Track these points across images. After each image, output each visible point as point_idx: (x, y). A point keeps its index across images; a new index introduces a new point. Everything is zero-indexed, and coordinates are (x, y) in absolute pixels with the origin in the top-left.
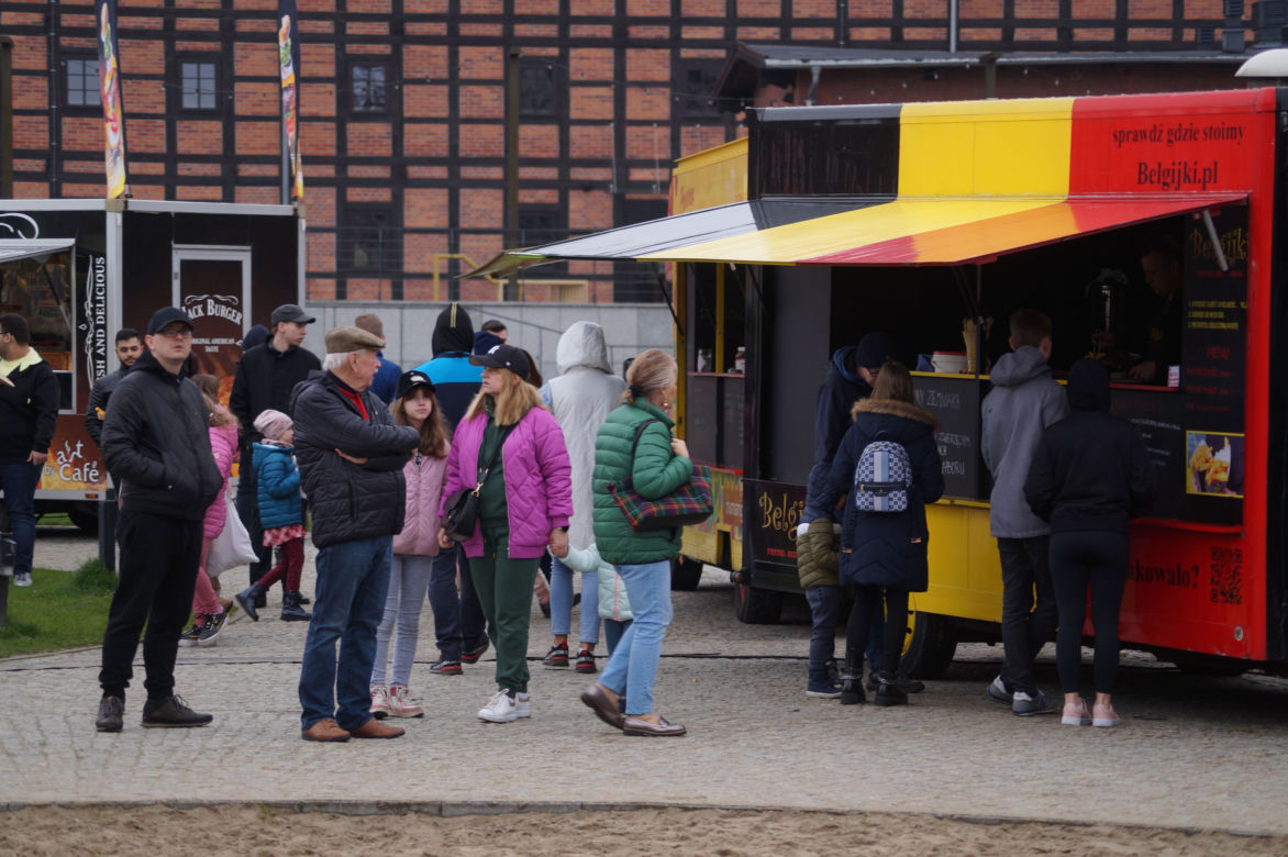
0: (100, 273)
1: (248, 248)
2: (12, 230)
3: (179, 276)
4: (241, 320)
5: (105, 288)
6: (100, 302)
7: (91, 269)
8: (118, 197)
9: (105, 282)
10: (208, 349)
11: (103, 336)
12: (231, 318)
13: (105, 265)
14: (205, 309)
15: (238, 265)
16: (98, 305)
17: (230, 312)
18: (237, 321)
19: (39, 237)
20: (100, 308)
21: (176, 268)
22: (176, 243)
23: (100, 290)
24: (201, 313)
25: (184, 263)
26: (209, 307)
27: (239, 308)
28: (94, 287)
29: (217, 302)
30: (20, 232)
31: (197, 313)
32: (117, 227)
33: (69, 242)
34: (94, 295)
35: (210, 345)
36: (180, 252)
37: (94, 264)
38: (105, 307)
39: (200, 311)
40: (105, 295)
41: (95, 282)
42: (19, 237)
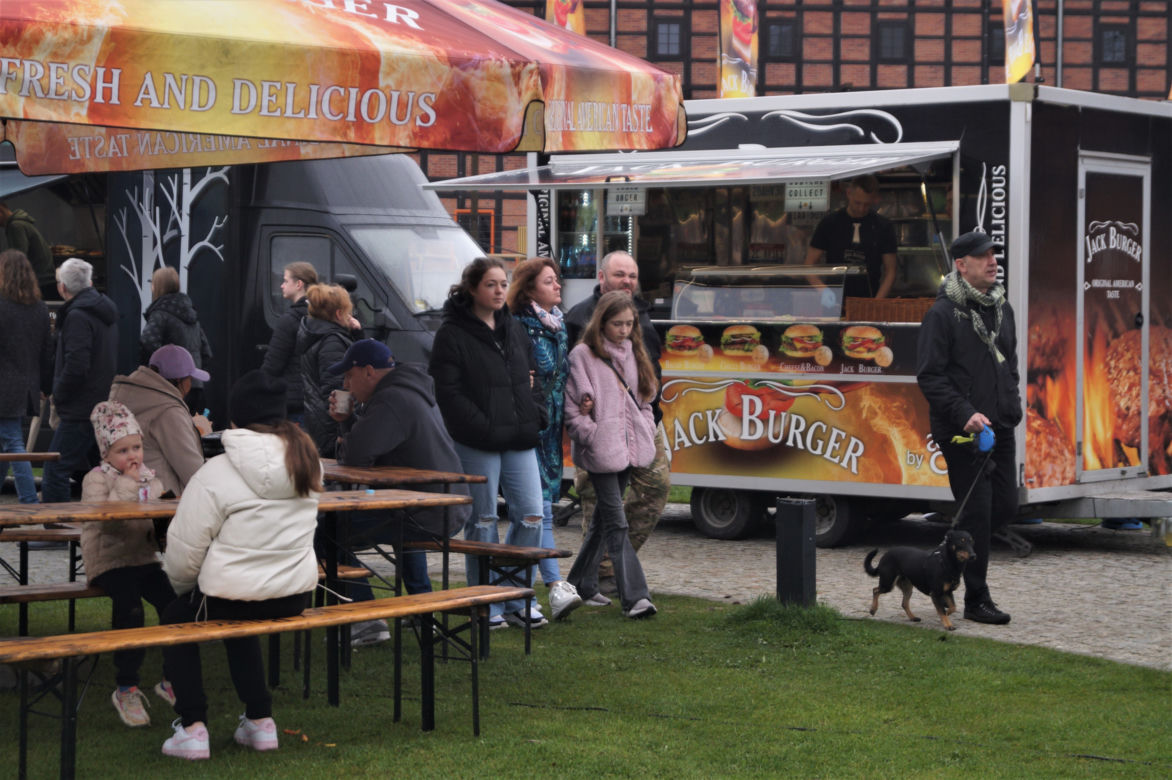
0: (998, 187)
1: (1148, 159)
2: (862, 132)
3: (1084, 194)
4: (1141, 255)
5: (1007, 207)
6: (998, 227)
7: (984, 181)
8: (1023, 80)
9: (1006, 200)
10: (1111, 295)
11: (1002, 274)
12: (1130, 252)
13: (1007, 176)
14: (1107, 240)
15: (1138, 180)
16: (994, 232)
17: (1131, 245)
18: (1137, 257)
19: (903, 141)
20: (998, 236)
21: (1082, 184)
22: (1082, 148)
23: (998, 211)
24: (1104, 247)
25: (1090, 177)
26: (1112, 237)
27: (1139, 240)
28: (989, 208)
29: (1120, 231)
30: (873, 136)
31: (1100, 245)
32: (1026, 122)
33: (951, 146)
34: (988, 218)
35: (1112, 289)
36: (1086, 161)
37: (989, 175)
38: (1007, 234)
39: (1103, 242)
40: (1006, 218)
41: (990, 201)
42: (871, 142)
